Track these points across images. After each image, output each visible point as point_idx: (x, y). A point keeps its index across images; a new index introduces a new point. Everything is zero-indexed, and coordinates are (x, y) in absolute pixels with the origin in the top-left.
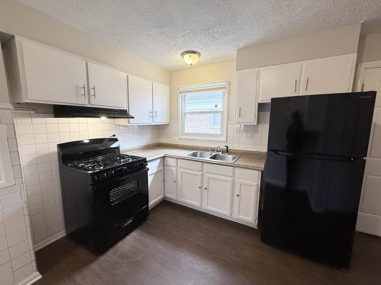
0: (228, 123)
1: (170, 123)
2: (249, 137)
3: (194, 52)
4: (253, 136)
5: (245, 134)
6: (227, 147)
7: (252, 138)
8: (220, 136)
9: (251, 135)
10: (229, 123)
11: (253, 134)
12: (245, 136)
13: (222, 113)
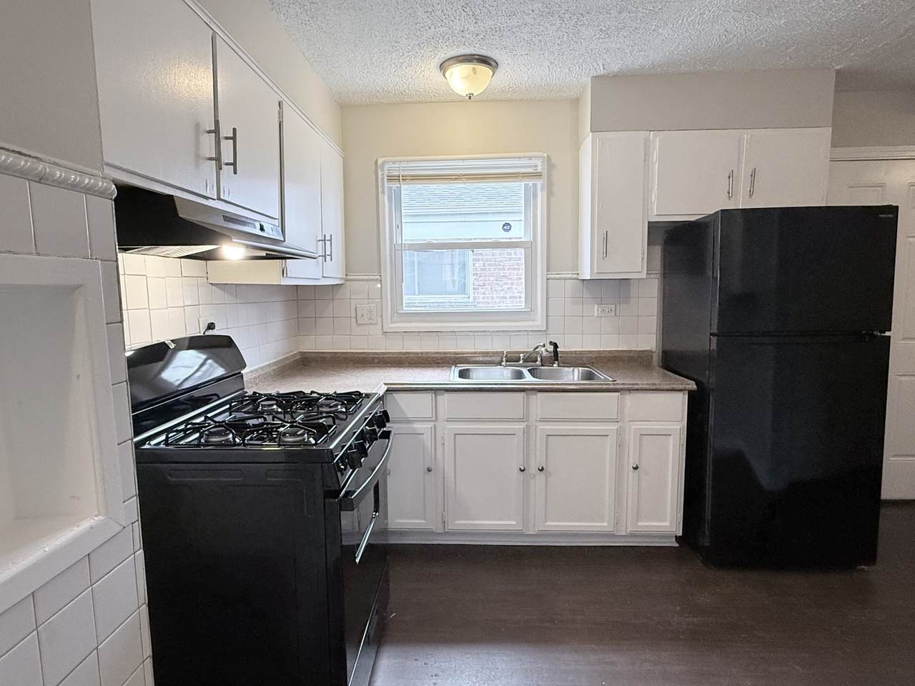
0: (549, 276)
1: (347, 280)
2: (608, 314)
3: (484, 60)
4: (618, 312)
5: (596, 306)
6: (556, 346)
7: (616, 316)
8: (528, 314)
9: (613, 306)
10: (554, 276)
11: (618, 306)
12: (598, 311)
13: (529, 247)
